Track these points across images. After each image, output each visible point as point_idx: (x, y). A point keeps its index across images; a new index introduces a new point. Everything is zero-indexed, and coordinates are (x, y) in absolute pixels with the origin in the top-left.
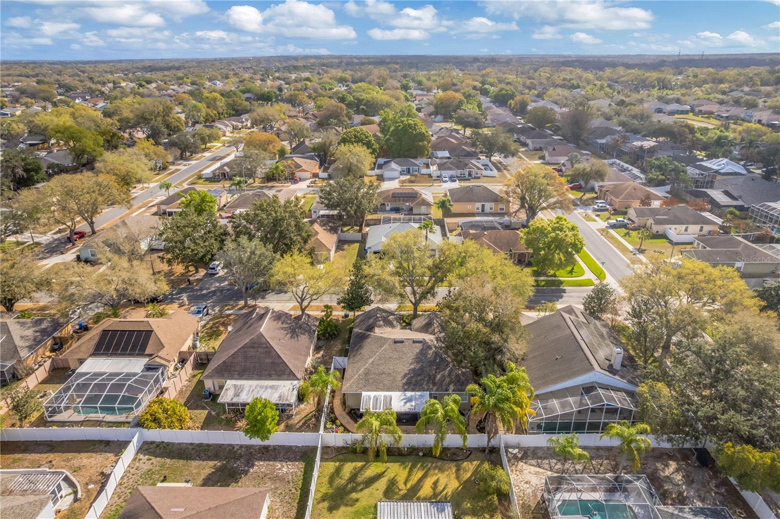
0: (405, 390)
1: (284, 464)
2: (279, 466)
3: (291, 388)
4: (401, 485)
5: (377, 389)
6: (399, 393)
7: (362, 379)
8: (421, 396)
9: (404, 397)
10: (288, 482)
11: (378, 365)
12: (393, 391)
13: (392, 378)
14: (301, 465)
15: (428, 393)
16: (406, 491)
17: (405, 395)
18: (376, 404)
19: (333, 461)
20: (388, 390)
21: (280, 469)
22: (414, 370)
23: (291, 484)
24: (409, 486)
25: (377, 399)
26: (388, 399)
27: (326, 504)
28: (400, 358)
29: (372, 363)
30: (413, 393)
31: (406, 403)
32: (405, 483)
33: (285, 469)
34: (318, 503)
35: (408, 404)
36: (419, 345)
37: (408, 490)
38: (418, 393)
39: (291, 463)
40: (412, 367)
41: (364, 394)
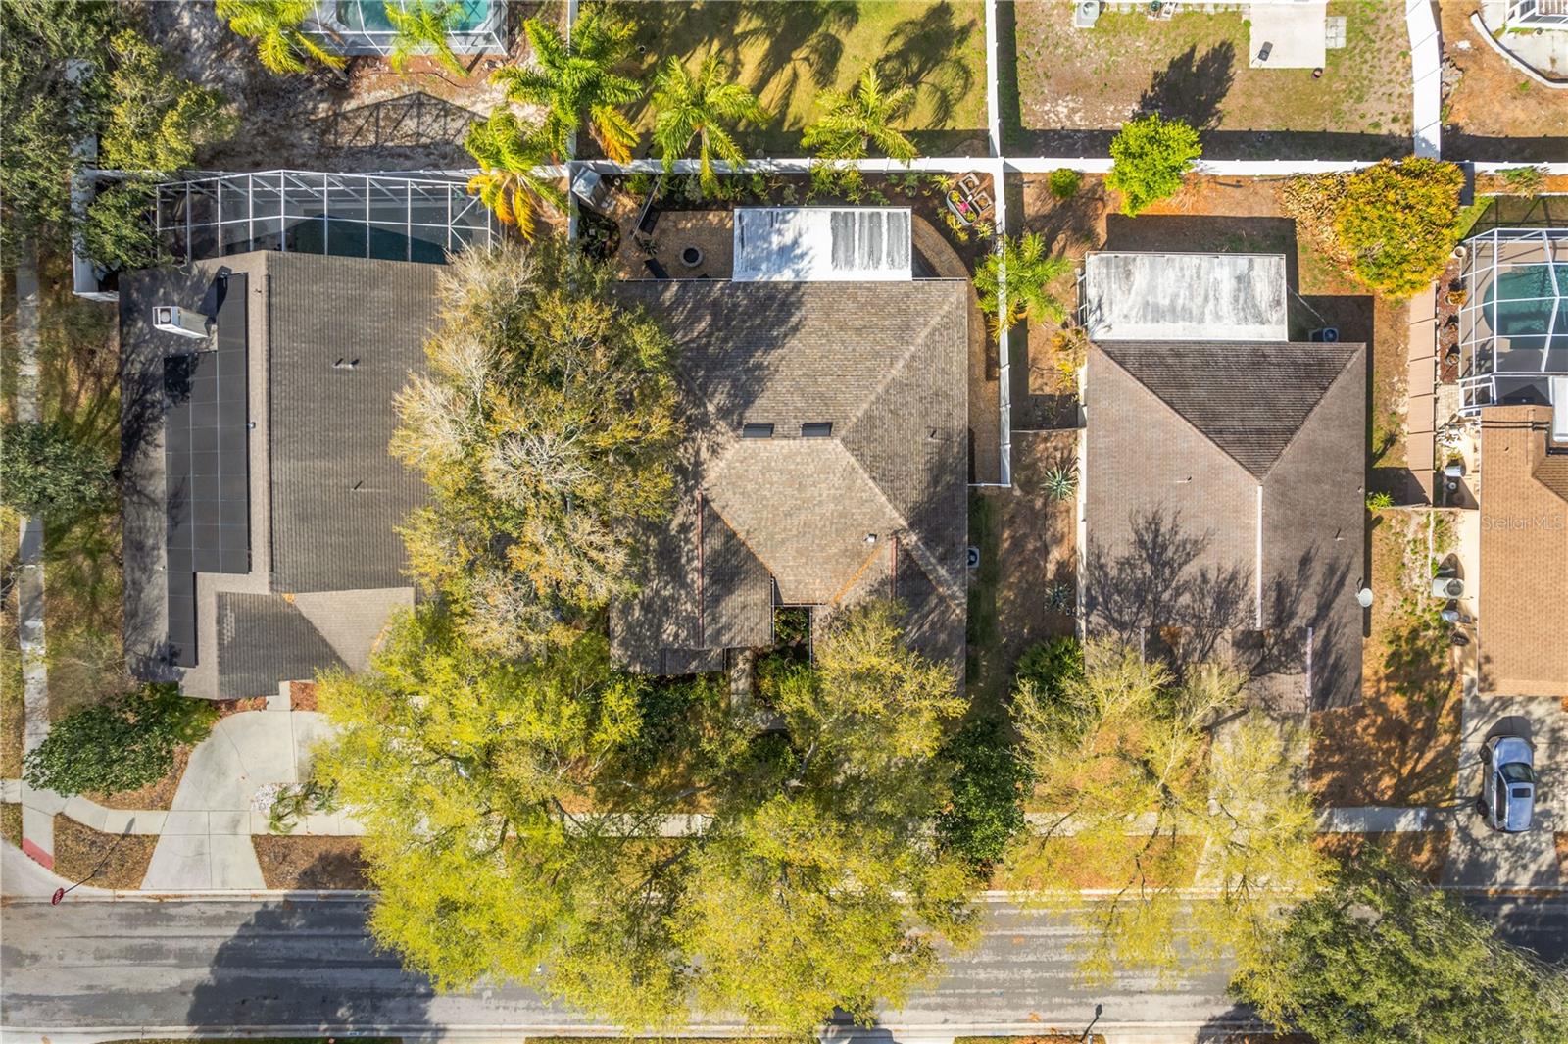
0: (797, 286)
1: (1068, 125)
2: (1077, 117)
3: (1106, 308)
4: (804, 70)
5: (872, 287)
6: (813, 277)
7: (918, 314)
8: (754, 266)
9: (803, 264)
10: (1048, 78)
11: (877, 355)
12: (829, 284)
13: (836, 316)
14: (1028, 122)
15: (735, 279)
16: (794, 55)
17: (797, 272)
18: (871, 236)
19: (960, 132)
20: (842, 287)
21: (1074, 111)
22: (772, 344)
23: (1040, 71)
24: (788, 69)
25: (871, 253)
26: (841, 254)
27: (957, 22)
28: (812, 376)
29: (894, 359)
30: (776, 278)
31: (795, 243)
32: (795, 76)
33: (1063, 110)
34: (973, 23)
35: (788, 239)
36: (753, 416)
37: (789, 59)
38: (760, 278)
39: (1053, 126)
40: (776, 354)
41: (905, 274)
